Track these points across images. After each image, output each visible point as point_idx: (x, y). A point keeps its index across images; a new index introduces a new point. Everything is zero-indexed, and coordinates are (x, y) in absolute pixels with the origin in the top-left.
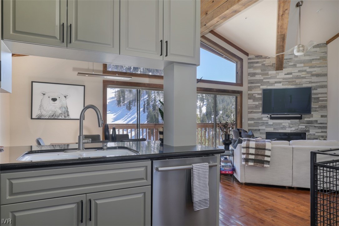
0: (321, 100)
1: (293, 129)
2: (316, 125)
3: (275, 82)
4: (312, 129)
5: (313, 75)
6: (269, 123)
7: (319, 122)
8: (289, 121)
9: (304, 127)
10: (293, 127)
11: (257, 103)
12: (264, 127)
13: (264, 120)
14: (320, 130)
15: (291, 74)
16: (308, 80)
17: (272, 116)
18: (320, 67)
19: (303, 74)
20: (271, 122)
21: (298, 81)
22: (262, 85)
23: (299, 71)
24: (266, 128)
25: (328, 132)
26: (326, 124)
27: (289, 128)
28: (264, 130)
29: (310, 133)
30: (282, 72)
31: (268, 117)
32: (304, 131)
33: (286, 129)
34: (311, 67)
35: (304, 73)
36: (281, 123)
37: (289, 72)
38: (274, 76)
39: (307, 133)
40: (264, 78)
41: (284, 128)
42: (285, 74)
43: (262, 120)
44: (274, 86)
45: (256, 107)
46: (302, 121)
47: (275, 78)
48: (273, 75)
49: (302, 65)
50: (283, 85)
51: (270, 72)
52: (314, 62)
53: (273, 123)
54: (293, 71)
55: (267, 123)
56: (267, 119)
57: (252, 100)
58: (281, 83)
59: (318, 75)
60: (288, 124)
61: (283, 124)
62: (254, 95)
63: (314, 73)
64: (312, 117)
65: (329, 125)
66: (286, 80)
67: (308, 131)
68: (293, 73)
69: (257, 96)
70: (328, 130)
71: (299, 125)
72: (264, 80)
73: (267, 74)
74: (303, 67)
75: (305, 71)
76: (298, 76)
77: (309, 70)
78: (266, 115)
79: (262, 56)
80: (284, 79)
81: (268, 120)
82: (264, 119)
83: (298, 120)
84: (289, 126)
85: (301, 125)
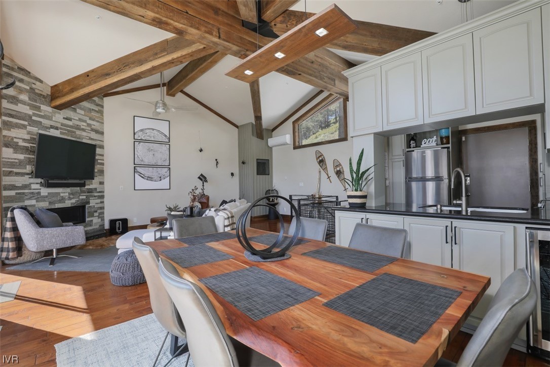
0: (99, 163)
1: (73, 201)
2: (96, 194)
3: (51, 126)
4: (91, 199)
5: (92, 130)
6: (42, 194)
7: (98, 190)
8: (68, 190)
9: (85, 197)
10: (73, 198)
11: (21, 157)
12: (33, 202)
13: (34, 189)
14: (99, 201)
15: (69, 119)
16: (89, 135)
17: (50, 181)
18: (98, 121)
19: (83, 125)
20: (45, 191)
21: (78, 132)
22: (30, 125)
23: (80, 120)
24: (38, 203)
25: (105, 203)
26: (103, 192)
27: (69, 200)
28: (34, 206)
29: (90, 205)
30: (60, 113)
31: (41, 182)
32: (84, 203)
33: (65, 202)
34: (90, 119)
35: (85, 124)
36: (59, 193)
37: (68, 116)
38: (49, 116)
39: (87, 206)
40: (34, 114)
41: (62, 200)
42: (64, 118)
43: (30, 189)
44: (49, 132)
45: (21, 164)
46: (83, 189)
47: (50, 120)
48: (48, 114)
49: (83, 112)
50: (61, 133)
51: (43, 107)
52: (93, 114)
53: (48, 193)
54: (73, 117)
55: (39, 193)
56: (38, 186)
57: (11, 150)
58: (58, 130)
59: (97, 132)
60: (67, 194)
61: (62, 195)
62: (15, 140)
63: (93, 127)
64: (92, 184)
65: (105, 194)
66: (65, 126)
67: (88, 203)
68: (73, 119)
69: (21, 143)
70: (105, 200)
71: (80, 196)
72: (34, 118)
73: (38, 108)
74: (82, 115)
75: (85, 121)
76: (78, 125)
77: (89, 122)
78: (39, 180)
79: (30, 73)
80: (62, 124)
81: (40, 189)
82: (33, 186)
83: (78, 188)
84: (69, 197)
85: (82, 194)
